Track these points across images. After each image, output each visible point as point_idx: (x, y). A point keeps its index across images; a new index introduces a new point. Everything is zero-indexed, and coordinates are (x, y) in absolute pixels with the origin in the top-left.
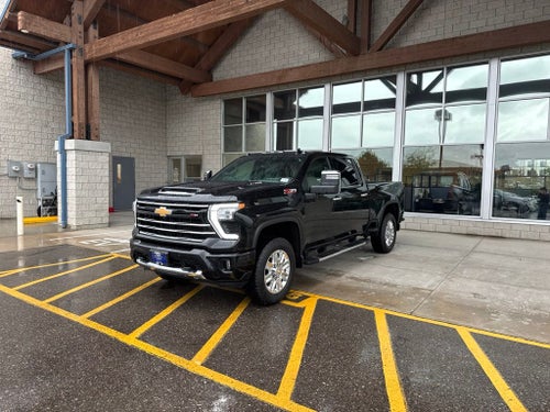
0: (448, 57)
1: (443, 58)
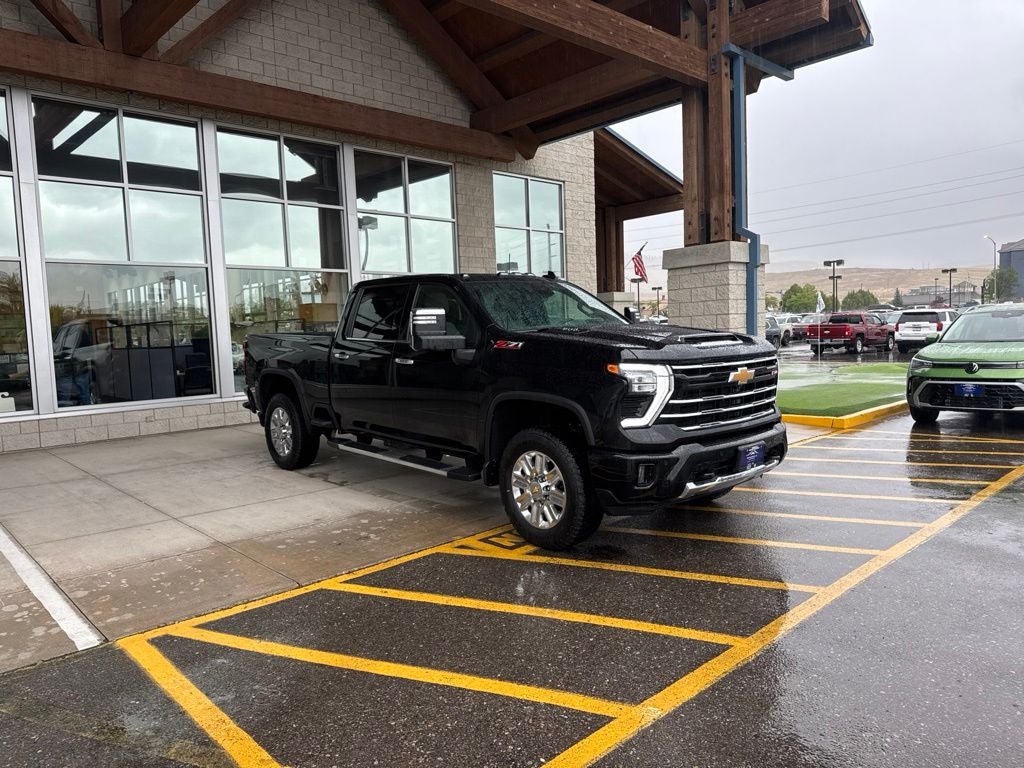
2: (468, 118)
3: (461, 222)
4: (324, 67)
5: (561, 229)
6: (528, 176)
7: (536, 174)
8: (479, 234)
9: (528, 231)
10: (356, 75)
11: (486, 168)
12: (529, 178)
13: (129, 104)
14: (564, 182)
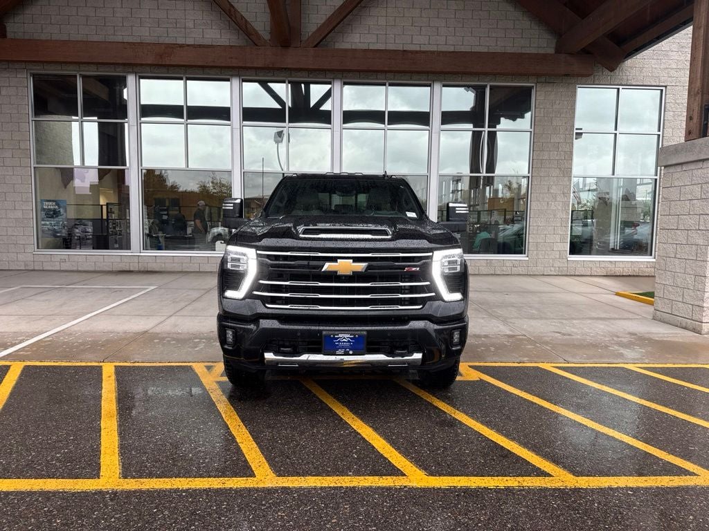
0: (390, 72)
1: (386, 72)
2: (554, 45)
3: (537, 131)
4: (422, 28)
5: (659, 131)
6: (620, 84)
7: (629, 82)
8: (555, 139)
9: (616, 134)
10: (450, 29)
11: (569, 84)
12: (621, 87)
13: (291, 77)
14: (666, 87)
